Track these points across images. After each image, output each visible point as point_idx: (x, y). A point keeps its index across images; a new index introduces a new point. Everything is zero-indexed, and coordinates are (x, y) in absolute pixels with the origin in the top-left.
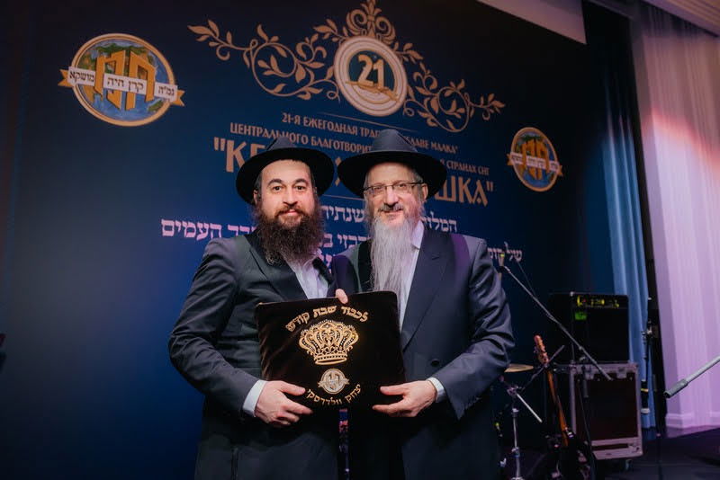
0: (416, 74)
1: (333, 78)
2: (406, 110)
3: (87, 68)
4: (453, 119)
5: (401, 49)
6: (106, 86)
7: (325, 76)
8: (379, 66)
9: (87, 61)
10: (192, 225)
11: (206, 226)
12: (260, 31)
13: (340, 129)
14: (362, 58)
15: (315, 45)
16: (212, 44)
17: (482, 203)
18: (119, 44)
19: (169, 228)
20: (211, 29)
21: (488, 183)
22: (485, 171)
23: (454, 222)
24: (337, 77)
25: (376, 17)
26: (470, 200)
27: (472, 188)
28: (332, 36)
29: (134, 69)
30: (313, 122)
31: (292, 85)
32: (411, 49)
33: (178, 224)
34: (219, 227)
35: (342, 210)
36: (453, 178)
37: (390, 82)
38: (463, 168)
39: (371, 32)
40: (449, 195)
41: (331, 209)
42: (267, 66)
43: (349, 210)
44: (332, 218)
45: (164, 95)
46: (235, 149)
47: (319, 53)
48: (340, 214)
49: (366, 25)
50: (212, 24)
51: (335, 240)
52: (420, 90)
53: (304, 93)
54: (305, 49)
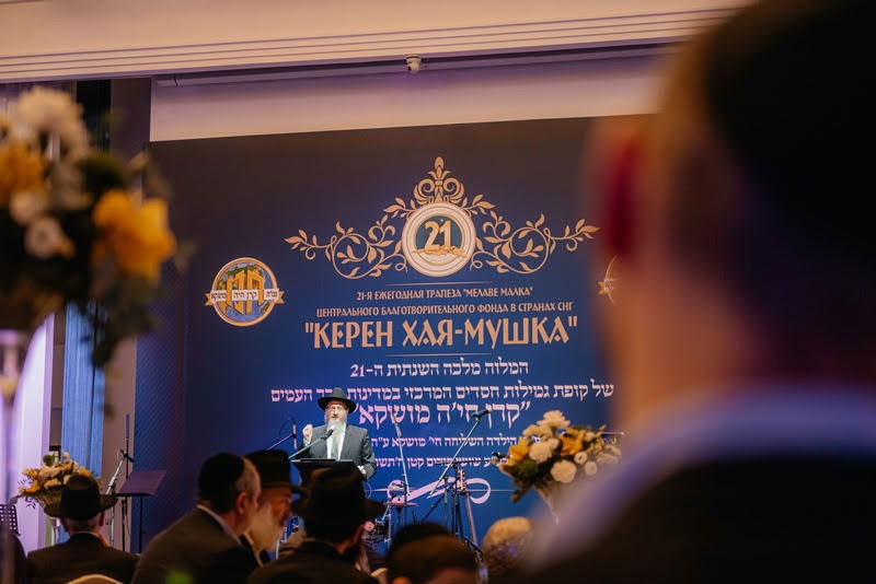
0: (485, 225)
1: (401, 252)
2: (473, 263)
3: (221, 289)
4: (527, 260)
5: (469, 204)
6: (233, 299)
7: (393, 252)
8: (446, 229)
9: (221, 284)
10: (291, 392)
11: (301, 392)
12: (339, 228)
13: (407, 295)
14: (427, 226)
15: (384, 226)
16: (302, 249)
17: (561, 340)
18: (239, 266)
19: (276, 396)
20: (300, 236)
21: (570, 318)
22: (568, 306)
23: (526, 364)
24: (405, 250)
25: (443, 181)
26: (546, 339)
27: (549, 327)
28: (401, 212)
29: (250, 284)
30: (383, 295)
31: (365, 266)
32: (481, 200)
33: (282, 392)
34: (310, 391)
35: (409, 366)
36: (526, 321)
37: (457, 240)
38: (538, 308)
39: (439, 197)
40: (521, 338)
41: (399, 366)
42: (344, 256)
43: (415, 366)
44: (399, 374)
45: (271, 298)
46: (321, 328)
47: (390, 231)
48: (407, 370)
49: (433, 193)
50: (302, 232)
51: (403, 393)
52: (490, 239)
53: (375, 271)
54: (377, 232)
